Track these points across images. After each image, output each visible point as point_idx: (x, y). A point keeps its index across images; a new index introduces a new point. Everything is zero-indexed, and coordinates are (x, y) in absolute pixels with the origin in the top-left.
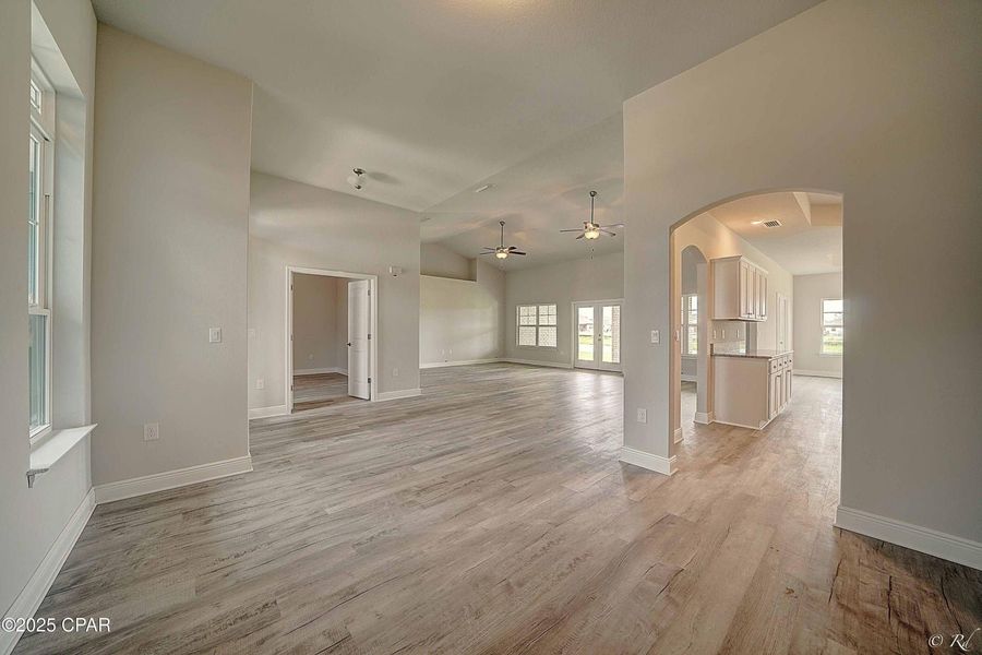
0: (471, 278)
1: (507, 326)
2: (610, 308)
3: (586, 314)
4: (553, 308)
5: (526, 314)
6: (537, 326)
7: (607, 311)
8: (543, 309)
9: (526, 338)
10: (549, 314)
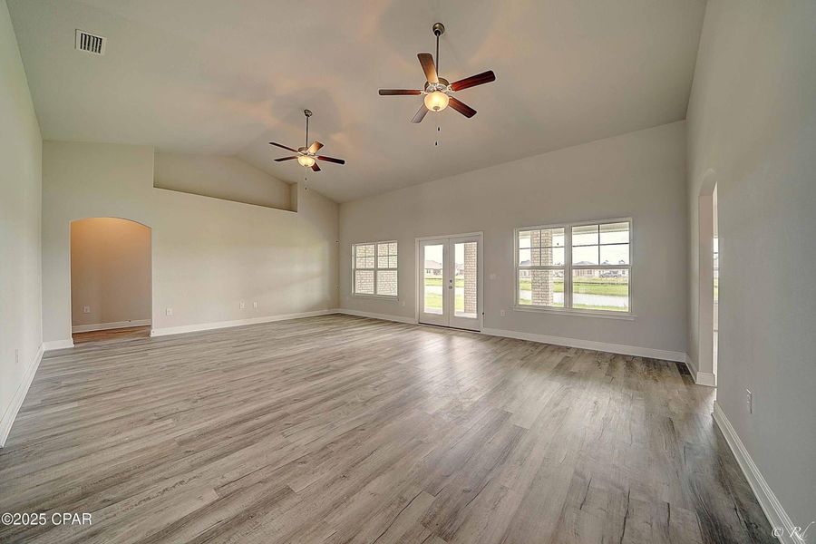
0: (291, 207)
1: (340, 271)
2: (462, 245)
3: (433, 254)
4: (393, 247)
5: (363, 255)
6: (376, 270)
7: (459, 249)
8: (383, 248)
9: (363, 286)
10: (388, 253)
